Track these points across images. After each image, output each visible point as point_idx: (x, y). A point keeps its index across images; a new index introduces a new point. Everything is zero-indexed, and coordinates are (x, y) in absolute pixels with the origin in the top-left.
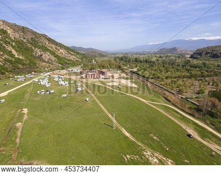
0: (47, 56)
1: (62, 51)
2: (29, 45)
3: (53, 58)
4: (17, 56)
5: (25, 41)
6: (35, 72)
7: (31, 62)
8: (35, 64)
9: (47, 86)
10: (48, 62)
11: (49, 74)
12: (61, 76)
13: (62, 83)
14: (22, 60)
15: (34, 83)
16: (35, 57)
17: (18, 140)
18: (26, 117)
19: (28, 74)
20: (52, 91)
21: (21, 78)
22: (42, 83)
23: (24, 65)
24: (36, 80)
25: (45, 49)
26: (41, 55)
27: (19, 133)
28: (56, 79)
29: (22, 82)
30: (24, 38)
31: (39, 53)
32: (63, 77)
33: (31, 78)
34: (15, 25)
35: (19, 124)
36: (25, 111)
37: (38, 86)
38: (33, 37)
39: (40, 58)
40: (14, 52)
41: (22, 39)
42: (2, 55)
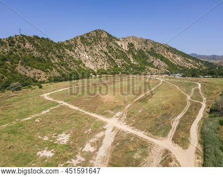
0: (157, 62)
1: (179, 58)
2: (146, 53)
3: (163, 64)
4: (132, 62)
8: (144, 68)
10: (157, 68)
14: (135, 65)
16: (147, 64)
23: (134, 69)
30: (145, 49)
31: (152, 60)
34: (141, 39)
38: (153, 47)
39: (151, 64)
40: (132, 60)
41: (143, 49)
42: (123, 61)
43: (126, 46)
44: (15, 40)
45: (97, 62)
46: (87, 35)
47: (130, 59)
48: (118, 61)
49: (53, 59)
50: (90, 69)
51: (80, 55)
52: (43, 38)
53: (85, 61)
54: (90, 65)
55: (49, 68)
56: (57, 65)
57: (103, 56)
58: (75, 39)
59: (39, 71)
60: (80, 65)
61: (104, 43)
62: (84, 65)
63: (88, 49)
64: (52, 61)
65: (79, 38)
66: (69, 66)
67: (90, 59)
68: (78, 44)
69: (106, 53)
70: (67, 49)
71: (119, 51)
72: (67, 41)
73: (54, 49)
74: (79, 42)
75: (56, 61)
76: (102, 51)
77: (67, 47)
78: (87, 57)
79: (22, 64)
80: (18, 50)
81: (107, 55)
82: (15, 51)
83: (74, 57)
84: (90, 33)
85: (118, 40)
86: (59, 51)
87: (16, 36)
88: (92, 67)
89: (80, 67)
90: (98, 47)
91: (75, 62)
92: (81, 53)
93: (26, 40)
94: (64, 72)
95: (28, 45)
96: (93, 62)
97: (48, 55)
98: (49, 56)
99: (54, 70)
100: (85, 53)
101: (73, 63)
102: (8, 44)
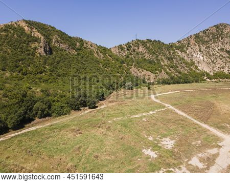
44: (131, 45)
45: (215, 63)
46: (204, 32)
49: (163, 61)
50: (205, 72)
51: (192, 56)
52: (155, 41)
53: (199, 62)
54: (204, 67)
55: (158, 70)
56: (166, 67)
58: (188, 39)
59: (149, 73)
60: (192, 67)
62: (197, 67)
63: (203, 48)
64: (162, 63)
65: (194, 37)
66: (180, 68)
67: (205, 60)
68: (191, 44)
70: (178, 50)
72: (179, 42)
73: (165, 51)
74: (192, 41)
75: (166, 63)
77: (178, 48)
78: (202, 58)
79: (135, 66)
80: (133, 53)
82: (131, 54)
83: (186, 58)
84: (207, 30)
86: (170, 53)
87: (132, 41)
88: (207, 70)
89: (192, 69)
91: (186, 63)
92: (194, 54)
93: (140, 44)
94: (173, 75)
95: (141, 49)
96: (209, 63)
97: (157, 57)
98: (159, 58)
99: (163, 72)
100: (199, 53)
101: (183, 65)
102: (126, 49)
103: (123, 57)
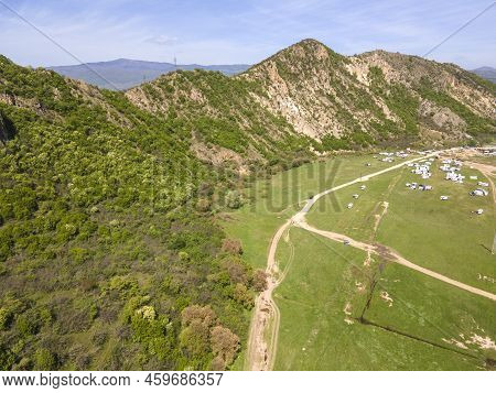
0: (443, 116)
1: (487, 100)
2: (413, 92)
3: (456, 120)
4: (388, 117)
5: (408, 85)
6: (412, 147)
7: (409, 128)
8: (416, 132)
9: (424, 177)
10: (442, 129)
11: (436, 153)
12: (457, 163)
13: (453, 176)
14: (395, 124)
15: (406, 169)
16: (419, 118)
17: (375, 229)
18: (385, 211)
19: (399, 150)
20: (428, 187)
21: (387, 156)
22: (418, 171)
23: (396, 133)
24: (409, 163)
25: (444, 100)
26: (432, 115)
27: (377, 224)
28: (444, 168)
29: (389, 164)
30: (407, 81)
31: (429, 110)
32: (460, 164)
33: (404, 159)
34: (398, 56)
35: (377, 216)
36: (386, 204)
37: (409, 174)
38: (427, 74)
39: (429, 120)
40: (386, 111)
41: (404, 82)
42: (368, 116)
43: (365, 75)
45: (316, 119)
47: (381, 109)
48: (359, 116)
49: (240, 120)
50: (307, 137)
51: (279, 104)
53: (293, 118)
54: (304, 129)
55: (242, 143)
56: (250, 135)
57: (327, 104)
58: (264, 67)
60: (287, 129)
61: (325, 74)
62: (291, 127)
63: (293, 90)
64: (240, 124)
65: (274, 64)
66: (271, 133)
67: (303, 113)
68: (273, 78)
69: (331, 97)
70: (253, 91)
71: (356, 89)
72: (249, 71)
73: (235, 97)
74: (273, 74)
75: (247, 125)
76: (321, 91)
78: (295, 109)
79: (198, 138)
80: (182, 106)
81: (333, 101)
82: (178, 108)
83: (270, 109)
84: (291, 50)
85: (348, 62)
86: (245, 100)
88: (308, 132)
89: (288, 134)
90: (312, 84)
91: (275, 120)
92: (281, 101)
95: (195, 94)
96: (309, 120)
98: (232, 114)
99: (251, 146)
100: (290, 99)
101: (275, 127)
102: (163, 96)
103: (161, 115)
